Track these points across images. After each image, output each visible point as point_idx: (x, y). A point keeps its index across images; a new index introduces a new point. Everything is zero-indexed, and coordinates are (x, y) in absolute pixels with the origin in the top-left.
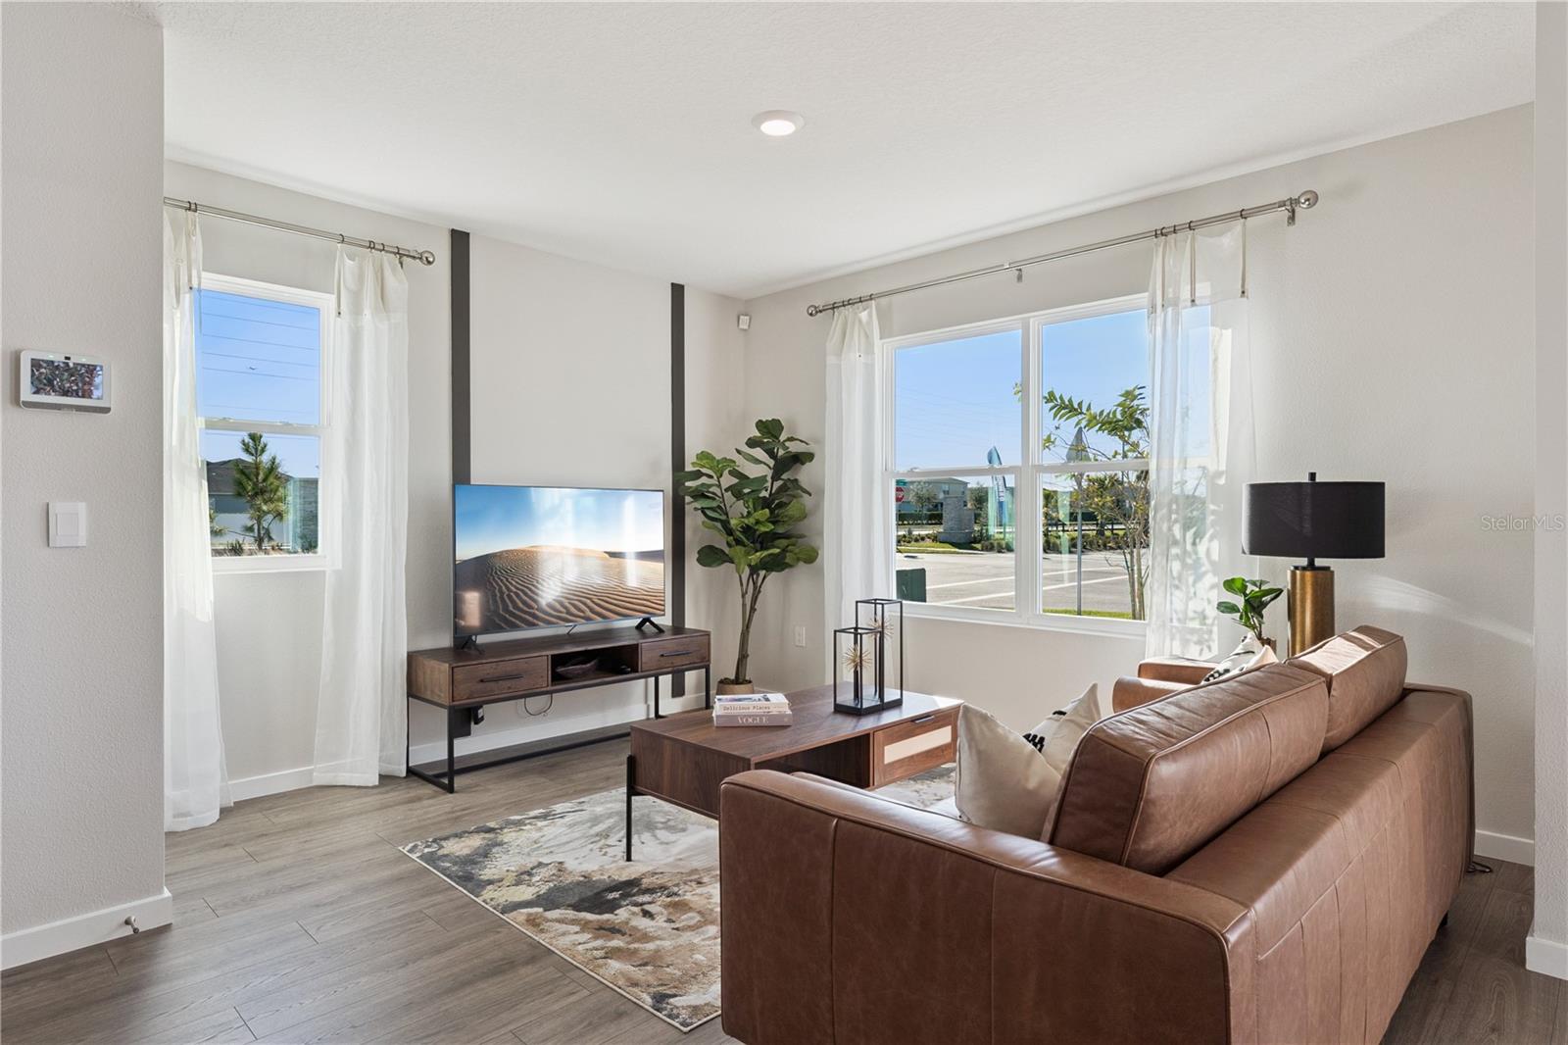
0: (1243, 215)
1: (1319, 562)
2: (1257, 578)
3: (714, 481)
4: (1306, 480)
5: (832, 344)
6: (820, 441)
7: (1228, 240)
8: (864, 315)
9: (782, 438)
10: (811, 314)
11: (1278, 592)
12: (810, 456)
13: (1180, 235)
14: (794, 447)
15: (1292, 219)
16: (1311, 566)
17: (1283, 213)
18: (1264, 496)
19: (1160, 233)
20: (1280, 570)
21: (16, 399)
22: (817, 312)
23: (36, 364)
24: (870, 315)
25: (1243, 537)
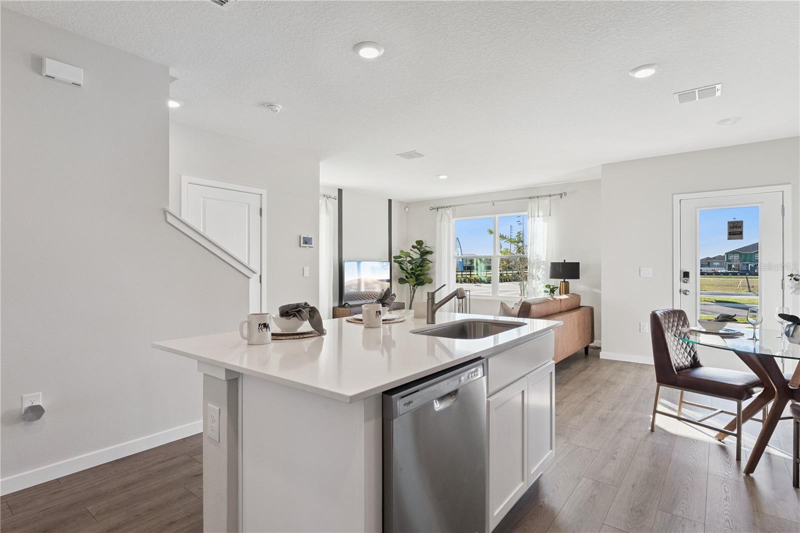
0: (550, 196)
1: (566, 280)
2: (553, 285)
3: (405, 259)
4: (563, 261)
5: (438, 219)
6: (434, 248)
7: (546, 201)
8: (448, 212)
9: (423, 246)
10: (431, 210)
11: (558, 287)
12: (431, 253)
13: (535, 199)
14: (428, 249)
15: (561, 197)
16: (564, 281)
17: (559, 196)
18: (554, 266)
19: (530, 198)
20: (557, 282)
21: (300, 246)
22: (433, 209)
23: (304, 238)
24: (450, 211)
25: (549, 274)
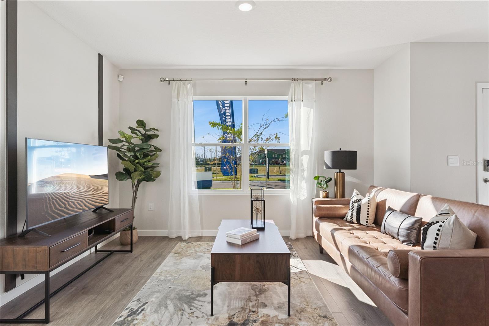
0: (315, 80)
1: (342, 171)
2: (324, 176)
3: (127, 144)
7: (311, 85)
8: (188, 86)
9: (146, 128)
10: (162, 81)
11: (331, 179)
12: (157, 136)
13: (299, 81)
14: (152, 132)
15: (322, 84)
19: (293, 80)
22: (164, 81)
